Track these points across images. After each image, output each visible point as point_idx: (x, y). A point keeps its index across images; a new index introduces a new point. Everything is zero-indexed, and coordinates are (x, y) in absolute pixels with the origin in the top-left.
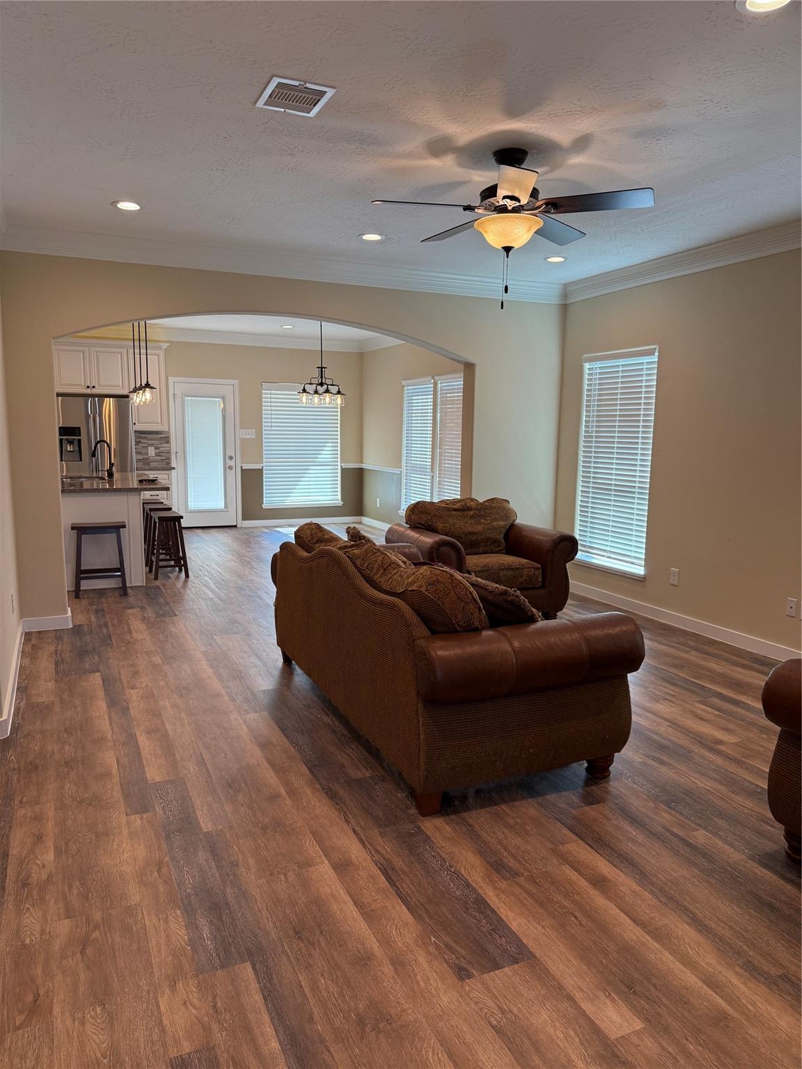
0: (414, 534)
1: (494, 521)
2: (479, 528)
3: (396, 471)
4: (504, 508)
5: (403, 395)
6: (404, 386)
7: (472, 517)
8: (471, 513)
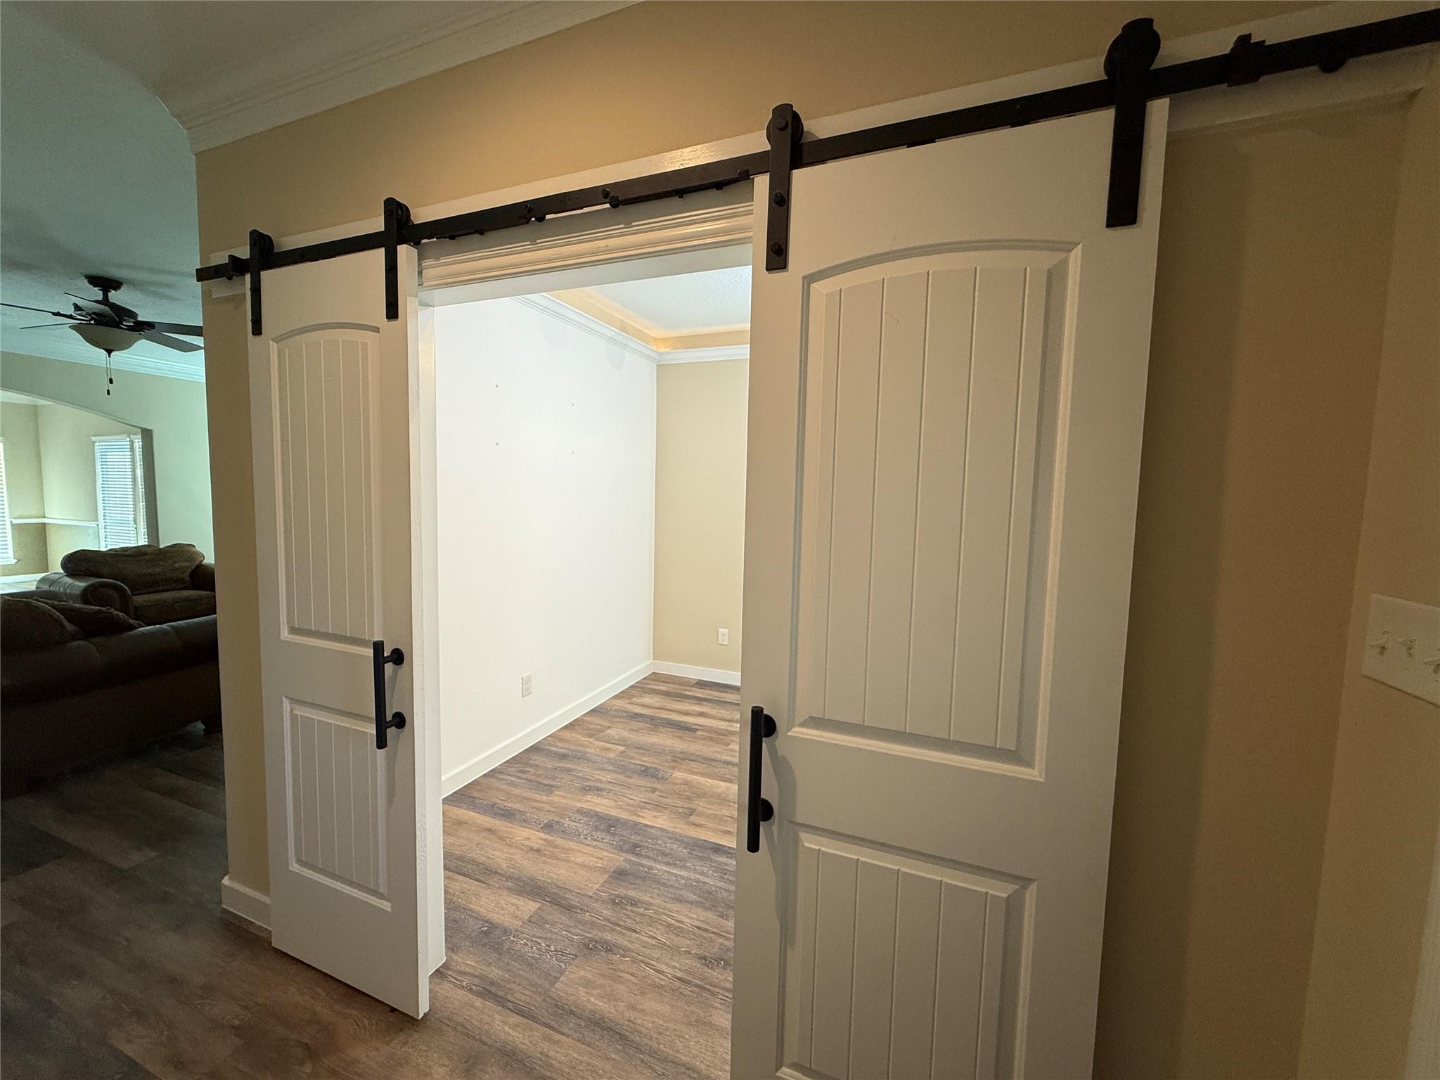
0: (69, 580)
1: (175, 562)
2: (158, 570)
3: (93, 524)
4: (189, 551)
5: (94, 449)
6: (94, 442)
7: (148, 561)
8: (147, 557)
